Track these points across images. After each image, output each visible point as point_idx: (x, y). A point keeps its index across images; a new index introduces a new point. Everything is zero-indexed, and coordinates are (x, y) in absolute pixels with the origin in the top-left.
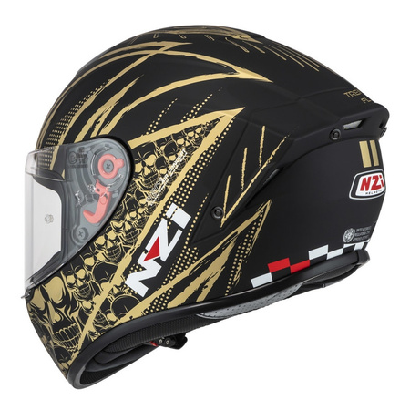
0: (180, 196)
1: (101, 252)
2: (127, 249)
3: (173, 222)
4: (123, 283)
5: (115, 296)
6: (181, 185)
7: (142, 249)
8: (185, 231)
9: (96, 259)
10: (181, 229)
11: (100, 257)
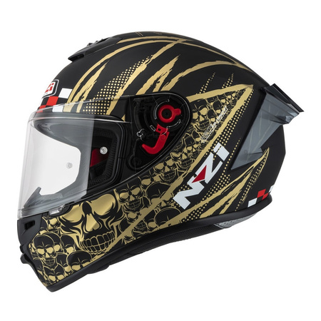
0: (224, 138)
1: (158, 175)
2: (180, 174)
3: (217, 156)
4: (172, 199)
5: (162, 208)
6: (224, 131)
7: (193, 173)
8: (225, 163)
9: (152, 180)
10: (222, 161)
11: (157, 179)
